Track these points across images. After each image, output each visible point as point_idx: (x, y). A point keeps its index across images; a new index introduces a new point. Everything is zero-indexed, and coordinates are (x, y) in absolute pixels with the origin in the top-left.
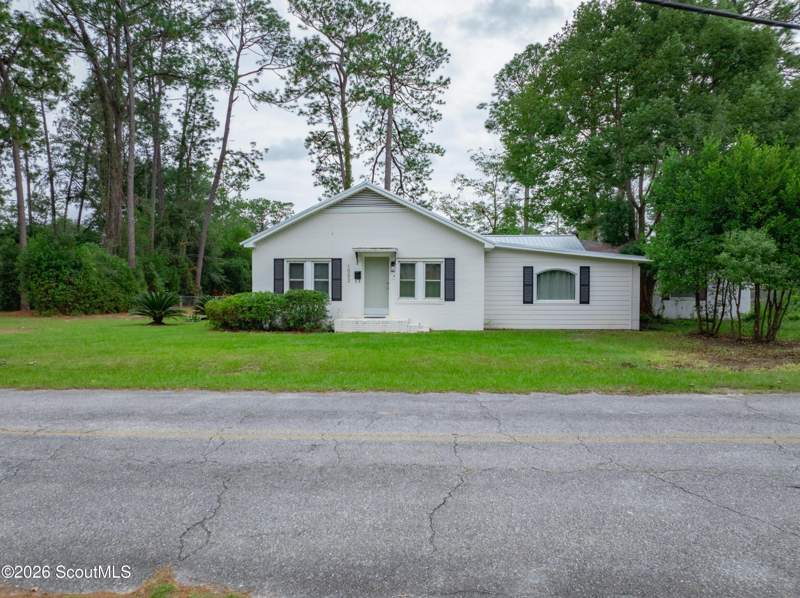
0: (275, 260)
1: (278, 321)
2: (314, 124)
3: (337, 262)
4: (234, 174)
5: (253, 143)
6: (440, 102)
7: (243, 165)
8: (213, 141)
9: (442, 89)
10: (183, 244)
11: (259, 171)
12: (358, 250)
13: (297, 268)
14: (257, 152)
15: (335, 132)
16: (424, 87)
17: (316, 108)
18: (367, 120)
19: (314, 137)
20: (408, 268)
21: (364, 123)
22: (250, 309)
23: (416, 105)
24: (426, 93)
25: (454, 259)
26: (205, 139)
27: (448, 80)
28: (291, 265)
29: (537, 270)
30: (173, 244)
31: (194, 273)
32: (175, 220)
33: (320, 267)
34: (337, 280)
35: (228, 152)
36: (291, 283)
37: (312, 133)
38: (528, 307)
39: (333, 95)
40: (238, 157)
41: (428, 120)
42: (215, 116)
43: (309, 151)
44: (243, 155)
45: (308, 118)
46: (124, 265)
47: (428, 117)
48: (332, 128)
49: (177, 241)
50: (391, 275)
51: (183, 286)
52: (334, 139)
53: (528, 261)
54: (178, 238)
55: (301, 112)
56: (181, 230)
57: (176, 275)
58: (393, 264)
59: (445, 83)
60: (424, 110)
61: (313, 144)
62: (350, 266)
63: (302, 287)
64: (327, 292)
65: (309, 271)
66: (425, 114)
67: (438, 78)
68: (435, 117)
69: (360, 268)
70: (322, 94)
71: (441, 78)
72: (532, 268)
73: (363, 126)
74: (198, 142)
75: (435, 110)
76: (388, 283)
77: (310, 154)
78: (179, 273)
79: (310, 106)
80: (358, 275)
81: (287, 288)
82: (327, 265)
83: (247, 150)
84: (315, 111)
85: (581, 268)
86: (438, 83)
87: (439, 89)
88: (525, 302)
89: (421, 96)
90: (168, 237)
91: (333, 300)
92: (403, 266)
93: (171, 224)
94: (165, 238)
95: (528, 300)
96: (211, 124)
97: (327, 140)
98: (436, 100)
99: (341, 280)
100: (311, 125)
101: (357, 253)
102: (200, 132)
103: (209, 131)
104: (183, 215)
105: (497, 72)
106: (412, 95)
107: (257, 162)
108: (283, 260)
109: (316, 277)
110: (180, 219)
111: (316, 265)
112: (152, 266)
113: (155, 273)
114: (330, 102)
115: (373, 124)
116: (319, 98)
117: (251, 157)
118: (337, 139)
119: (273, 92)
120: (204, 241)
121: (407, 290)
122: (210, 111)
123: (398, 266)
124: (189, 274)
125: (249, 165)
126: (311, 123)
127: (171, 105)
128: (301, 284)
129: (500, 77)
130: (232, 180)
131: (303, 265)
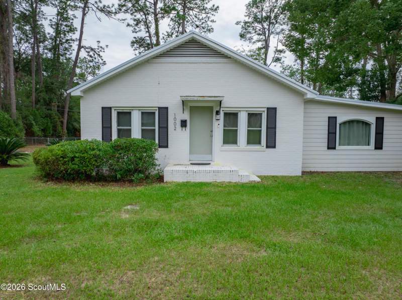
0: (103, 108)
1: (105, 170)
2: (136, 32)
3: (164, 111)
4: (91, 67)
5: (99, 42)
6: (213, 21)
7: (93, 55)
8: (74, 41)
9: (214, 13)
10: (55, 104)
11: (102, 60)
12: (184, 99)
13: (125, 116)
14: (101, 47)
15: (150, 37)
16: (203, 12)
17: (138, 22)
18: (169, 31)
19: (136, 41)
20: (231, 117)
21: (167, 32)
22: (73, 159)
23: (198, 23)
24: (204, 16)
25: (275, 109)
26: (68, 38)
27: (218, 7)
28: (119, 113)
29: (339, 121)
30: (48, 104)
31: (62, 122)
32: (49, 89)
33: (147, 115)
34: (164, 129)
35: (83, 47)
36: (119, 131)
37: (135, 38)
38: (332, 152)
39: (148, 14)
40: (89, 50)
41: (205, 32)
42: (74, 24)
43: (134, 48)
44: (92, 49)
45: (132, 29)
46: (6, 116)
47: (205, 30)
48: (148, 34)
49: (50, 102)
50: (215, 123)
51: (55, 130)
52: (149, 42)
53: (332, 112)
54: (51, 100)
55: (128, 25)
56: (53, 95)
57: (49, 124)
58: (218, 113)
59: (216, 10)
60: (203, 25)
61: (135, 45)
62: (176, 114)
63: (130, 136)
64: (154, 140)
65: (136, 118)
66: (203, 28)
67: (212, 6)
68: (209, 30)
69: (186, 116)
70: (142, 13)
71: (214, 6)
72: (336, 118)
73: (167, 34)
74: (64, 41)
75: (210, 25)
76: (212, 131)
77: (134, 50)
78: (51, 123)
79: (135, 20)
80: (184, 124)
81: (115, 136)
82: (154, 113)
83: (95, 46)
84: (137, 25)
85: (377, 118)
86: (211, 9)
87: (212, 13)
88: (329, 148)
89: (201, 18)
90: (44, 99)
91: (160, 147)
92: (227, 115)
93: (46, 91)
94: (42, 101)
95: (331, 146)
96: (72, 30)
97: (144, 42)
98: (210, 20)
99: (167, 128)
100: (135, 34)
101: (183, 101)
102: (65, 35)
103: (70, 34)
104: (54, 86)
105: (247, 3)
106: (196, 17)
107: (101, 54)
108: (110, 108)
109: (143, 125)
110: (52, 89)
111: (143, 113)
112: (31, 118)
113: (33, 122)
114: (146, 19)
115: (172, 33)
116: (139, 16)
117: (97, 51)
118: (151, 41)
119: (111, 6)
120: (68, 102)
121: (230, 138)
122: (71, 21)
123: (222, 114)
124: (59, 123)
125: (96, 56)
126: (134, 31)
127: (47, 18)
128: (129, 132)
129: (249, 6)
130: (89, 70)
131: (130, 113)
